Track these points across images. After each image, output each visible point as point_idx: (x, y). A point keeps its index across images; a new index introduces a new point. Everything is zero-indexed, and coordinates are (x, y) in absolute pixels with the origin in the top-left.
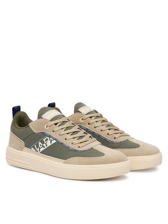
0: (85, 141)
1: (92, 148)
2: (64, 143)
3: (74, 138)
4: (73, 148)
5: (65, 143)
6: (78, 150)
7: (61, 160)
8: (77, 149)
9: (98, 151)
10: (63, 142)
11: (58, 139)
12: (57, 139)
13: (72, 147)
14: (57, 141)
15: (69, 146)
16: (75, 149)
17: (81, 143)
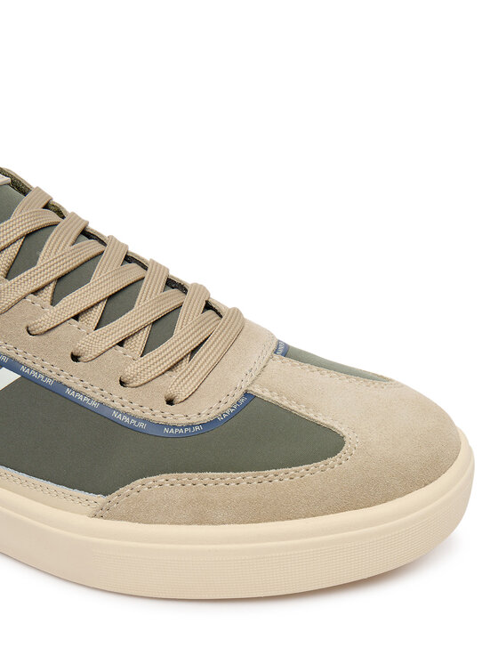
0: (194, 351)
1: (248, 395)
2: (70, 382)
3: (121, 344)
4: (137, 412)
5: (79, 386)
6: (170, 420)
7: (76, 492)
8: (158, 418)
9: (289, 412)
10: (62, 378)
11: (29, 362)
12: (20, 358)
13: (127, 409)
14: (24, 376)
15: (107, 401)
16: (148, 415)
17: (170, 369)
